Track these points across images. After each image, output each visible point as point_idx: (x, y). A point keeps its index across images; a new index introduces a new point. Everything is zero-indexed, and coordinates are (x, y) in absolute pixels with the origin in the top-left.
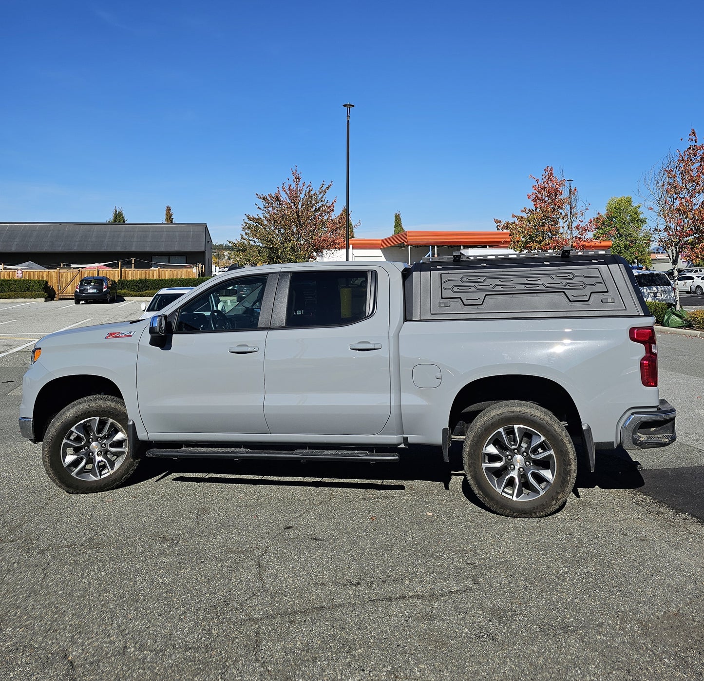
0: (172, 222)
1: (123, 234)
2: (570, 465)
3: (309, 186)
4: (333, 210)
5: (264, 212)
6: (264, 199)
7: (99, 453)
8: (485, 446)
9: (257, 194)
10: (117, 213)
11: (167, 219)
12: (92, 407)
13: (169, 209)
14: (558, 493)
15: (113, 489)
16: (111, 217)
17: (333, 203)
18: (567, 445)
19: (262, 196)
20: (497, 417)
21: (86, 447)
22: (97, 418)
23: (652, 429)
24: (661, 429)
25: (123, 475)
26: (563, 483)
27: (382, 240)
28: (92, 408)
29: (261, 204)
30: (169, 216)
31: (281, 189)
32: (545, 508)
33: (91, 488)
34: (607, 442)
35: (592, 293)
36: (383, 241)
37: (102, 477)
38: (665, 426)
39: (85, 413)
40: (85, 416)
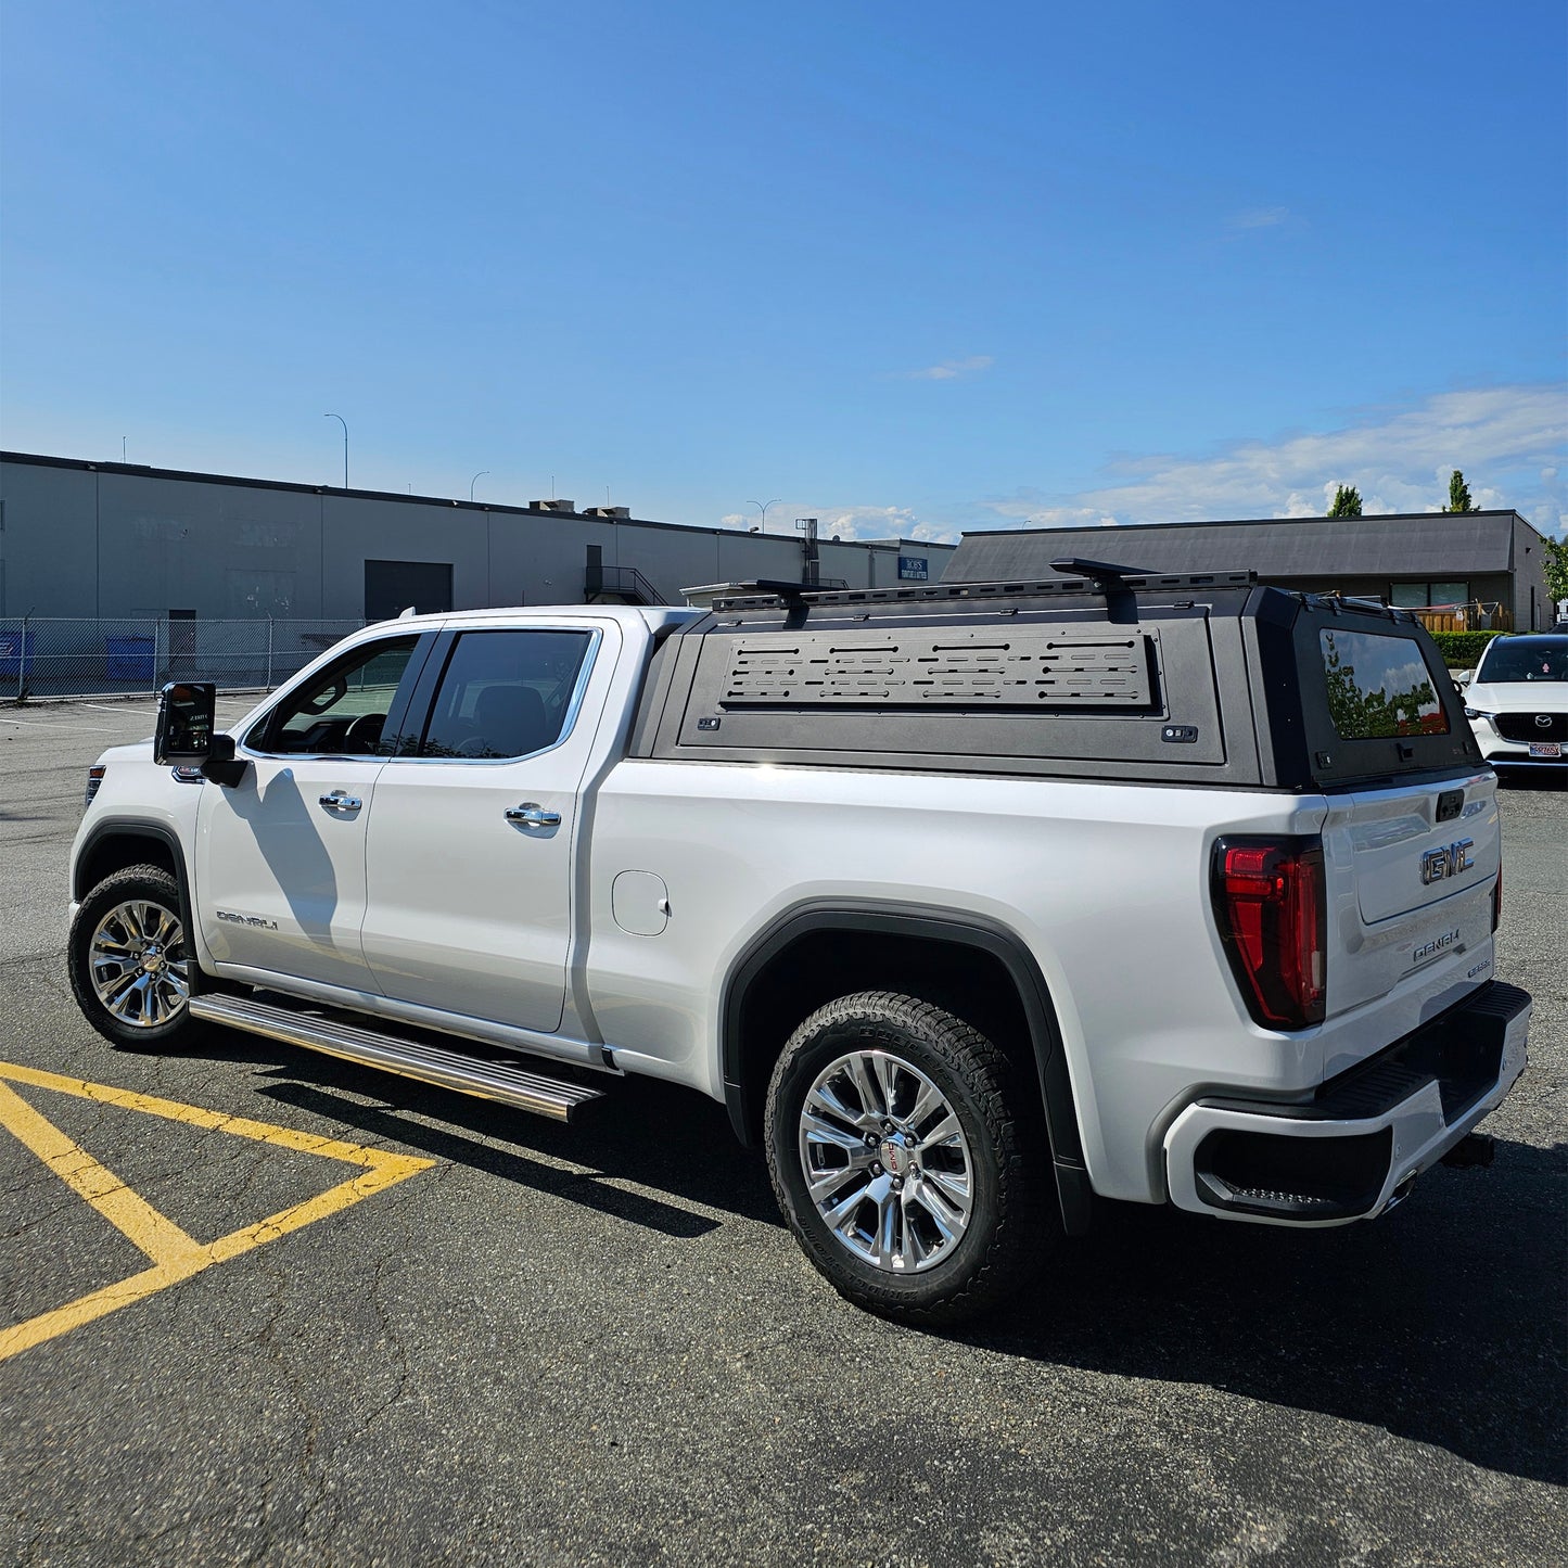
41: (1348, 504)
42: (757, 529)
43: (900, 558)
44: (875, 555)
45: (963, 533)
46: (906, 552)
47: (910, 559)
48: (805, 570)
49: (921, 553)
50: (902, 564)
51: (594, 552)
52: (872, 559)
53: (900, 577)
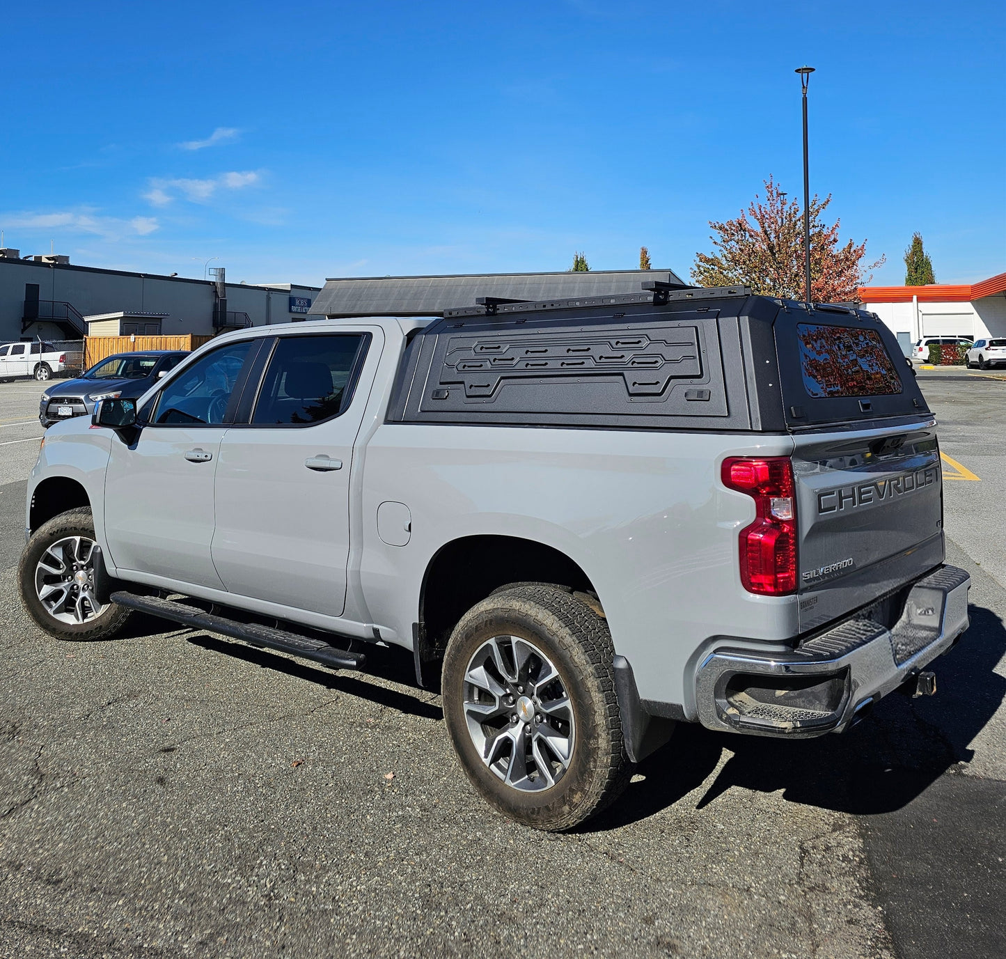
0: (649, 268)
1: (560, 287)
2: (596, 738)
3: (793, 204)
4: (835, 241)
5: (722, 249)
6: (721, 228)
7: (86, 586)
8: (468, 669)
9: (710, 223)
10: (579, 259)
11: (642, 265)
12: (71, 522)
13: (644, 252)
14: (573, 792)
15: (100, 639)
16: (571, 266)
17: (834, 229)
18: (593, 694)
19: (717, 225)
20: (484, 615)
21: (70, 577)
22: (78, 539)
23: (779, 693)
24: (799, 696)
25: (110, 623)
26: (582, 774)
27: (972, 287)
28: (69, 524)
29: (718, 236)
30: (645, 262)
31: (747, 213)
32: (552, 816)
33: (71, 634)
34: (667, 704)
35: (672, 377)
36: (975, 288)
37: (86, 621)
38: (808, 690)
39: (62, 531)
40: (62, 534)
41: (580, 266)
42: (176, 274)
43: (290, 298)
44: (271, 295)
45: (327, 279)
46: (295, 293)
47: (299, 298)
48: (215, 305)
49: (307, 294)
50: (292, 301)
51: (32, 290)
52: (268, 299)
53: (290, 311)
